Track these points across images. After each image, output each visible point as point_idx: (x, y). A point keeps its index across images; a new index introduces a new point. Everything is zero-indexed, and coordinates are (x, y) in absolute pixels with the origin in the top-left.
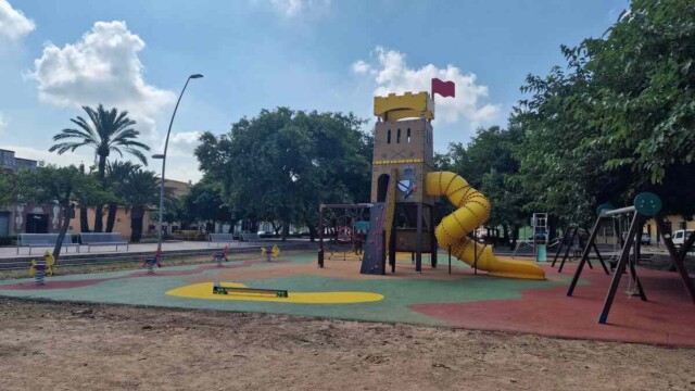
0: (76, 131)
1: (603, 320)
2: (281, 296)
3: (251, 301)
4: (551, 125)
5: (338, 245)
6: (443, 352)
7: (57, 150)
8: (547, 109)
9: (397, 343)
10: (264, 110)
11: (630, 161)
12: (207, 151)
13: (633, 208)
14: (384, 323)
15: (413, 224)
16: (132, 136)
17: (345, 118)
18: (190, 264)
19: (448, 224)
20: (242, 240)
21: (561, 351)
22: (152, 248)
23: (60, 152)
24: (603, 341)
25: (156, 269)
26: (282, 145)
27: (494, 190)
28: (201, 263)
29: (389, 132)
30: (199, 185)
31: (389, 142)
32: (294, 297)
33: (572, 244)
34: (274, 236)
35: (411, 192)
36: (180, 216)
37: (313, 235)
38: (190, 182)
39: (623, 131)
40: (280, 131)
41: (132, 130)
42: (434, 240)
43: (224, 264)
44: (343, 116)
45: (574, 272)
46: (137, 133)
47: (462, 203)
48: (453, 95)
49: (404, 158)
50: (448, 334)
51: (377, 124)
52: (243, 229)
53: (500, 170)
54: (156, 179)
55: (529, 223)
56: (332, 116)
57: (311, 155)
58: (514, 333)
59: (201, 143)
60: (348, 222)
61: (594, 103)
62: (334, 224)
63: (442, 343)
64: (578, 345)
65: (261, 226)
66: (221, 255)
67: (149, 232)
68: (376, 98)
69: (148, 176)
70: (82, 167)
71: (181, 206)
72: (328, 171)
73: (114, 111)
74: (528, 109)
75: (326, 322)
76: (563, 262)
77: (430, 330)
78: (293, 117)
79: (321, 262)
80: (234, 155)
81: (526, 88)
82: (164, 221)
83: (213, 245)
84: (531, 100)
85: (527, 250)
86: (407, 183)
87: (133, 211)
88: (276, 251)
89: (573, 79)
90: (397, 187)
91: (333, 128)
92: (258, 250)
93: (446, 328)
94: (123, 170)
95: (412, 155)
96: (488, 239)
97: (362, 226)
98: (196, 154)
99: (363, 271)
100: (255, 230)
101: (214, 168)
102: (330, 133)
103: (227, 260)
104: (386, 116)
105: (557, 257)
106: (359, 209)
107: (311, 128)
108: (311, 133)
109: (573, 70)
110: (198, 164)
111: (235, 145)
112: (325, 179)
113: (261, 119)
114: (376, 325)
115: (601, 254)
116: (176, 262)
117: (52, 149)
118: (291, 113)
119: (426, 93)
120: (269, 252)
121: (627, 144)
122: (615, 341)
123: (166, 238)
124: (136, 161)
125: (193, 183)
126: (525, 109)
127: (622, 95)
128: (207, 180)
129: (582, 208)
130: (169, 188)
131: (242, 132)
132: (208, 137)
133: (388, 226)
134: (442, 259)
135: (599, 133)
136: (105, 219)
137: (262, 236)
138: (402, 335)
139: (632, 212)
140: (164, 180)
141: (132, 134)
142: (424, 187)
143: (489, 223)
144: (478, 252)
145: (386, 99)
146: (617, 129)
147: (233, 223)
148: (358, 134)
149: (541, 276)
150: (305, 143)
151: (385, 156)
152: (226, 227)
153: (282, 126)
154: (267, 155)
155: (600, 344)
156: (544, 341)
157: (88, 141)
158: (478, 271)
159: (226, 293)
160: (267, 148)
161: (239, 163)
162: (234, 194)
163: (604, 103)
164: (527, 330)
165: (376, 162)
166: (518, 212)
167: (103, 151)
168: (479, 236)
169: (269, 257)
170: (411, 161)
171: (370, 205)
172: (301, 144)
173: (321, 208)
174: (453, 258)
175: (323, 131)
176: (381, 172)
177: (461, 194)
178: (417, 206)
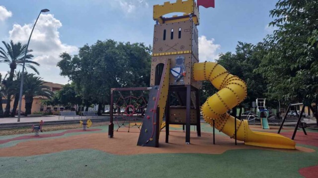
10: (99, 41)
12: (65, 64)
15: (184, 103)
16: (29, 58)
19: (213, 101)
26: (107, 59)
29: (165, 31)
31: (164, 39)
35: (182, 76)
46: (33, 56)
47: (223, 86)
49: (176, 50)
59: (61, 59)
66: (37, 127)
71: (58, 96)
78: (116, 45)
79: (111, 133)
86: (178, 70)
90: (170, 73)
95: (182, 48)
98: (58, 65)
99: (140, 143)
108: (125, 53)
113: (96, 46)
118: (115, 43)
120: (85, 124)
132: (66, 56)
133: (162, 105)
141: (30, 56)
142: (192, 73)
144: (237, 126)
149: (292, 146)
150: (121, 58)
151: (161, 50)
157: (6, 61)
162: (83, 89)
165: (154, 54)
167: (13, 67)
169: (84, 127)
170: (182, 52)
171: (150, 88)
172: (119, 59)
173: (112, 91)
174: (217, 131)
175: (132, 52)
176: (158, 62)
177: (222, 78)
178: (186, 88)
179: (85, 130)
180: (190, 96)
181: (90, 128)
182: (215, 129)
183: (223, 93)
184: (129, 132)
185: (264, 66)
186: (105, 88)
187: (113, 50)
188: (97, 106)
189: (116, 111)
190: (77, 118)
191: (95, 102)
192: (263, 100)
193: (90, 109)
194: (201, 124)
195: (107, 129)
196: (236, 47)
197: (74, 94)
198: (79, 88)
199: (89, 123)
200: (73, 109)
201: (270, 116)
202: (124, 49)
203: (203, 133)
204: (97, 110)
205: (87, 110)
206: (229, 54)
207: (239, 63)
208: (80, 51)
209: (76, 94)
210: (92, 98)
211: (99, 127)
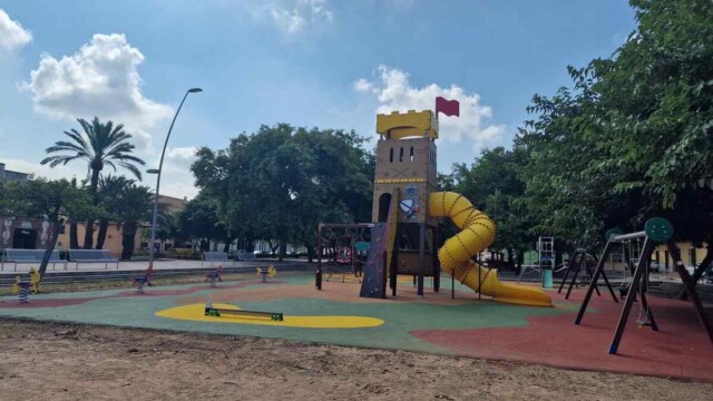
0: (69, 144)
1: (614, 351)
2: (276, 319)
3: (244, 324)
4: (558, 146)
5: (336, 266)
6: (447, 382)
7: (49, 163)
8: (554, 129)
9: (398, 372)
10: (263, 126)
11: (641, 184)
12: (204, 167)
13: (643, 233)
14: (384, 350)
15: (416, 246)
16: (127, 150)
17: (347, 136)
18: (182, 283)
19: (451, 247)
20: (237, 260)
21: (571, 383)
22: (144, 266)
23: (52, 166)
24: (615, 372)
25: (146, 289)
26: (281, 161)
27: (498, 212)
28: (193, 282)
29: (392, 151)
30: (195, 201)
31: (391, 160)
32: (290, 321)
33: (579, 270)
34: (269, 256)
35: (414, 212)
36: (174, 233)
37: (311, 255)
38: (186, 198)
39: (633, 154)
40: (280, 147)
41: (127, 144)
42: (436, 262)
43: (218, 284)
44: (344, 133)
45: (583, 299)
46: (133, 147)
47: (467, 225)
48: (458, 115)
49: (406, 176)
50: (452, 363)
51: (379, 142)
52: (238, 248)
53: (505, 191)
54: (150, 194)
55: (534, 248)
56: (334, 134)
57: (311, 173)
58: (519, 363)
59: (198, 158)
60: (347, 243)
61: (603, 124)
62: (333, 244)
63: (445, 373)
64: (588, 376)
65: (257, 245)
66: (214, 275)
67: (142, 249)
68: (378, 116)
69: (143, 191)
70: (74, 181)
71: (176, 222)
72: (328, 189)
73: (110, 124)
74: (534, 130)
75: (323, 348)
76: (570, 289)
77: (432, 358)
78: (293, 133)
79: (319, 285)
80: (232, 171)
81: (533, 109)
82: (156, 238)
83: (206, 265)
84: (537, 121)
85: (532, 275)
86: (409, 203)
87: (125, 227)
88: (272, 272)
89: (580, 100)
90: (399, 207)
91: (335, 146)
92: (253, 270)
93: (450, 357)
94: (116, 185)
95: (415, 174)
96: (492, 263)
97: (362, 247)
98: (192, 170)
99: (363, 294)
100: (251, 249)
101: (210, 185)
102: (331, 151)
103: (220, 280)
104: (389, 133)
105: (563, 283)
106: (360, 229)
107: (311, 146)
108: (312, 150)
109: (580, 91)
110: (195, 179)
111: (232, 160)
112: (325, 197)
113: (260, 135)
114: (376, 352)
115: (610, 281)
116: (168, 281)
117: (44, 162)
118: (292, 129)
119: (430, 112)
120: (265, 273)
121: (637, 167)
122: (627, 373)
123: (159, 256)
124: (130, 176)
125: (188, 200)
126: (530, 130)
127: (631, 117)
128: (203, 196)
129: (589, 233)
130: (164, 204)
131: (240, 148)
132: (205, 153)
133: (389, 248)
134: (446, 283)
135: (608, 155)
136: (95, 236)
137: (258, 256)
138: (403, 363)
139: (642, 238)
140: (158, 196)
141: (128, 148)
142: (427, 207)
143: (494, 246)
144: (482, 276)
145: (389, 116)
146: (627, 151)
147: (228, 242)
148: (360, 153)
149: (547, 303)
150: (306, 160)
151: (386, 175)
152: (221, 246)
153: (282, 143)
154: (266, 172)
155: (611, 375)
156: (553, 372)
157: (81, 154)
158: (483, 297)
159: (218, 315)
160: (266, 165)
161: (236, 180)
162: (230, 212)
163: (614, 124)
164: (536, 360)
165: (378, 180)
166: (523, 235)
167: (97, 165)
168: (483, 259)
169: (264, 278)
170: (414, 180)
171: (371, 225)
172: (301, 161)
173: (320, 228)
174: (457, 283)
175: (324, 148)
176: (383, 191)
177: (465, 215)
178: (419, 227)
179: (265, 282)
180: (425, 236)
181: (272, 279)
182: (454, 280)
184: (344, 282)
187: (291, 145)
202: (309, 141)
208: (231, 144)
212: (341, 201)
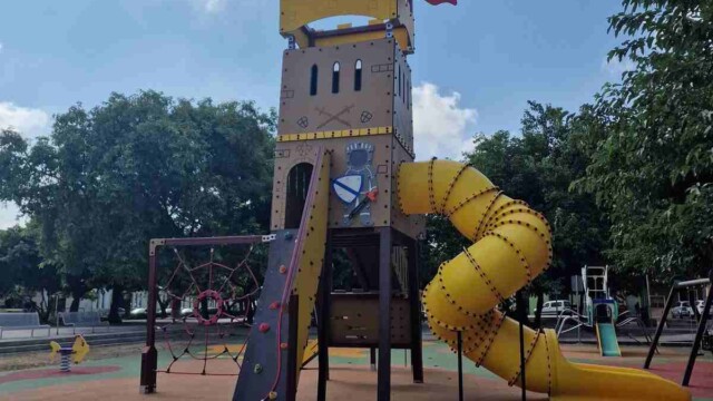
10: (117, 95)
19: (455, 273)
26: (141, 149)
29: (315, 69)
31: (313, 92)
35: (365, 202)
47: (483, 230)
49: (347, 124)
56: (238, 108)
78: (168, 108)
79: (149, 379)
86: (354, 182)
90: (332, 194)
95: (366, 119)
102: (232, 134)
107: (197, 125)
113: (109, 110)
118: (166, 102)
142: (395, 193)
144: (528, 347)
150: (186, 147)
169: (65, 362)
170: (364, 132)
171: (271, 237)
173: (152, 248)
174: (468, 365)
175: (219, 129)
176: (295, 159)
177: (480, 207)
178: (378, 236)
179: (66, 372)
180: (391, 260)
181: (83, 365)
182: (463, 357)
183: (486, 251)
184: (204, 373)
185: (601, 171)
186: (134, 237)
187: (158, 123)
188: (108, 296)
189: (168, 310)
190: (42, 333)
191: (101, 283)
192: (600, 272)
193: (84, 303)
194: (424, 343)
195: (134, 367)
196: (522, 116)
197: (35, 259)
198: (51, 240)
199: (81, 349)
200: (31, 306)
201: (621, 319)
202: (193, 119)
203: (431, 373)
204: (107, 306)
205: (75, 307)
206: (501, 136)
207: (530, 163)
208: (56, 125)
209: (41, 259)
210: (91, 269)
211: (112, 362)
212: (252, 219)
